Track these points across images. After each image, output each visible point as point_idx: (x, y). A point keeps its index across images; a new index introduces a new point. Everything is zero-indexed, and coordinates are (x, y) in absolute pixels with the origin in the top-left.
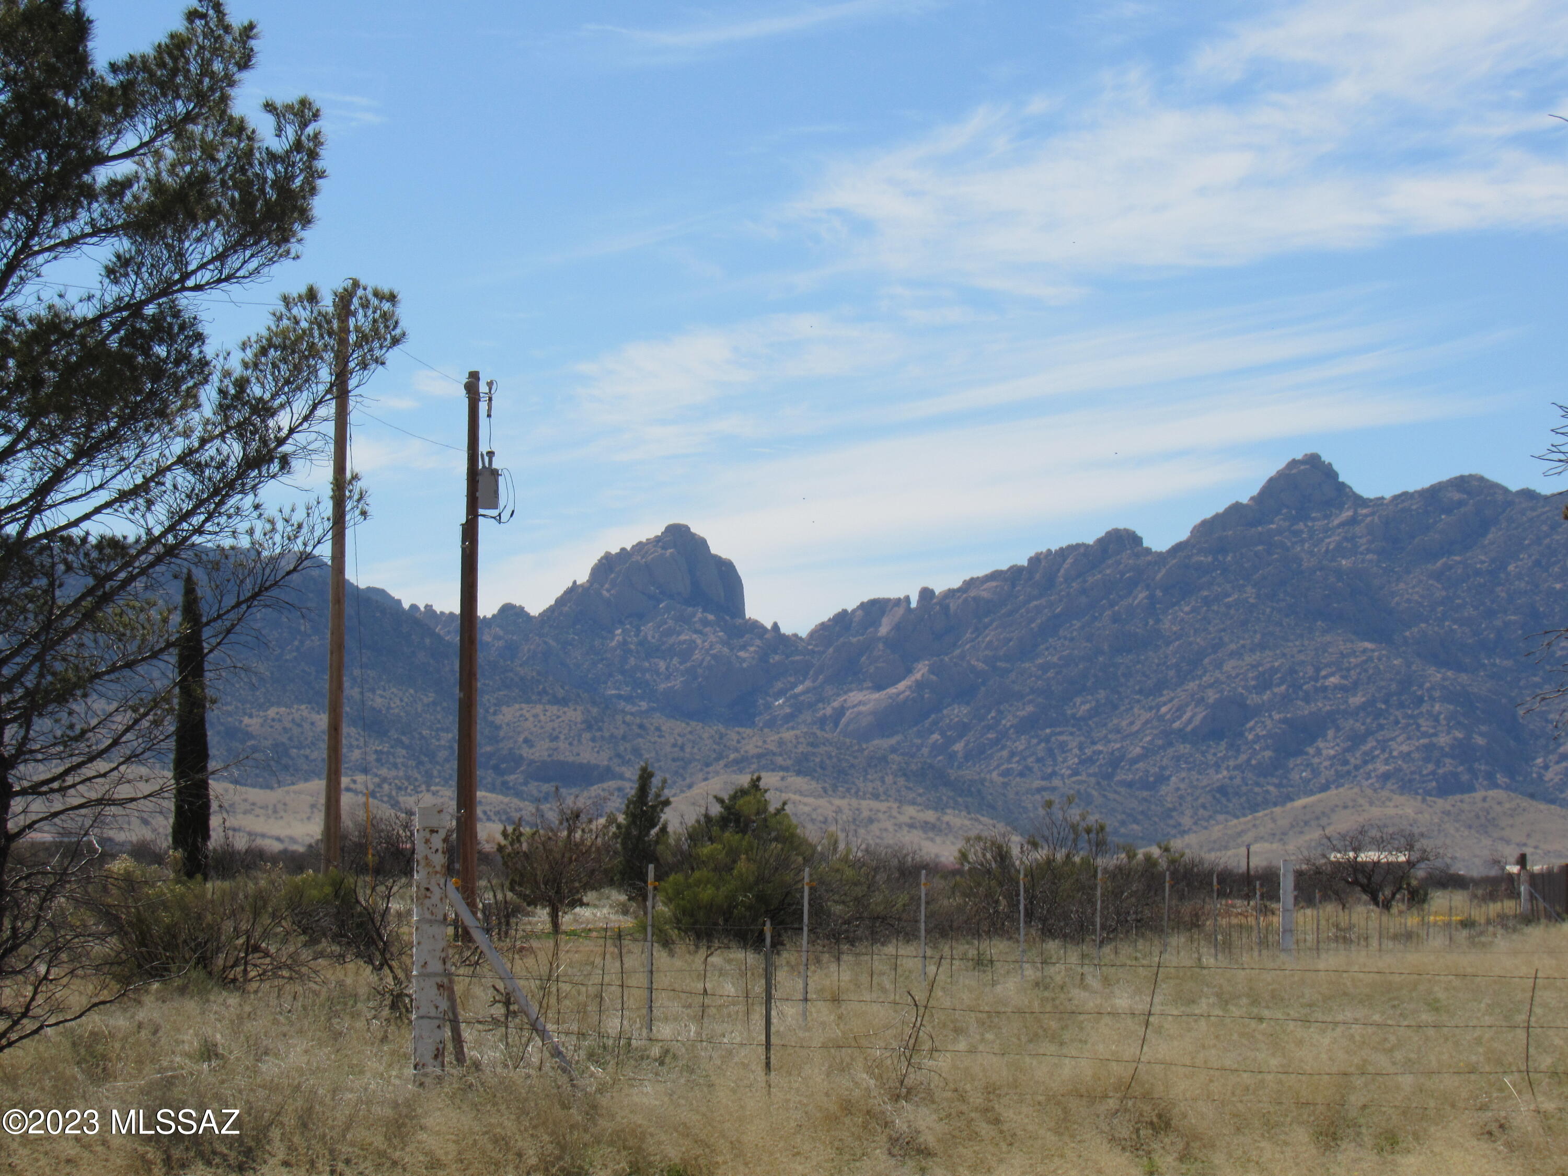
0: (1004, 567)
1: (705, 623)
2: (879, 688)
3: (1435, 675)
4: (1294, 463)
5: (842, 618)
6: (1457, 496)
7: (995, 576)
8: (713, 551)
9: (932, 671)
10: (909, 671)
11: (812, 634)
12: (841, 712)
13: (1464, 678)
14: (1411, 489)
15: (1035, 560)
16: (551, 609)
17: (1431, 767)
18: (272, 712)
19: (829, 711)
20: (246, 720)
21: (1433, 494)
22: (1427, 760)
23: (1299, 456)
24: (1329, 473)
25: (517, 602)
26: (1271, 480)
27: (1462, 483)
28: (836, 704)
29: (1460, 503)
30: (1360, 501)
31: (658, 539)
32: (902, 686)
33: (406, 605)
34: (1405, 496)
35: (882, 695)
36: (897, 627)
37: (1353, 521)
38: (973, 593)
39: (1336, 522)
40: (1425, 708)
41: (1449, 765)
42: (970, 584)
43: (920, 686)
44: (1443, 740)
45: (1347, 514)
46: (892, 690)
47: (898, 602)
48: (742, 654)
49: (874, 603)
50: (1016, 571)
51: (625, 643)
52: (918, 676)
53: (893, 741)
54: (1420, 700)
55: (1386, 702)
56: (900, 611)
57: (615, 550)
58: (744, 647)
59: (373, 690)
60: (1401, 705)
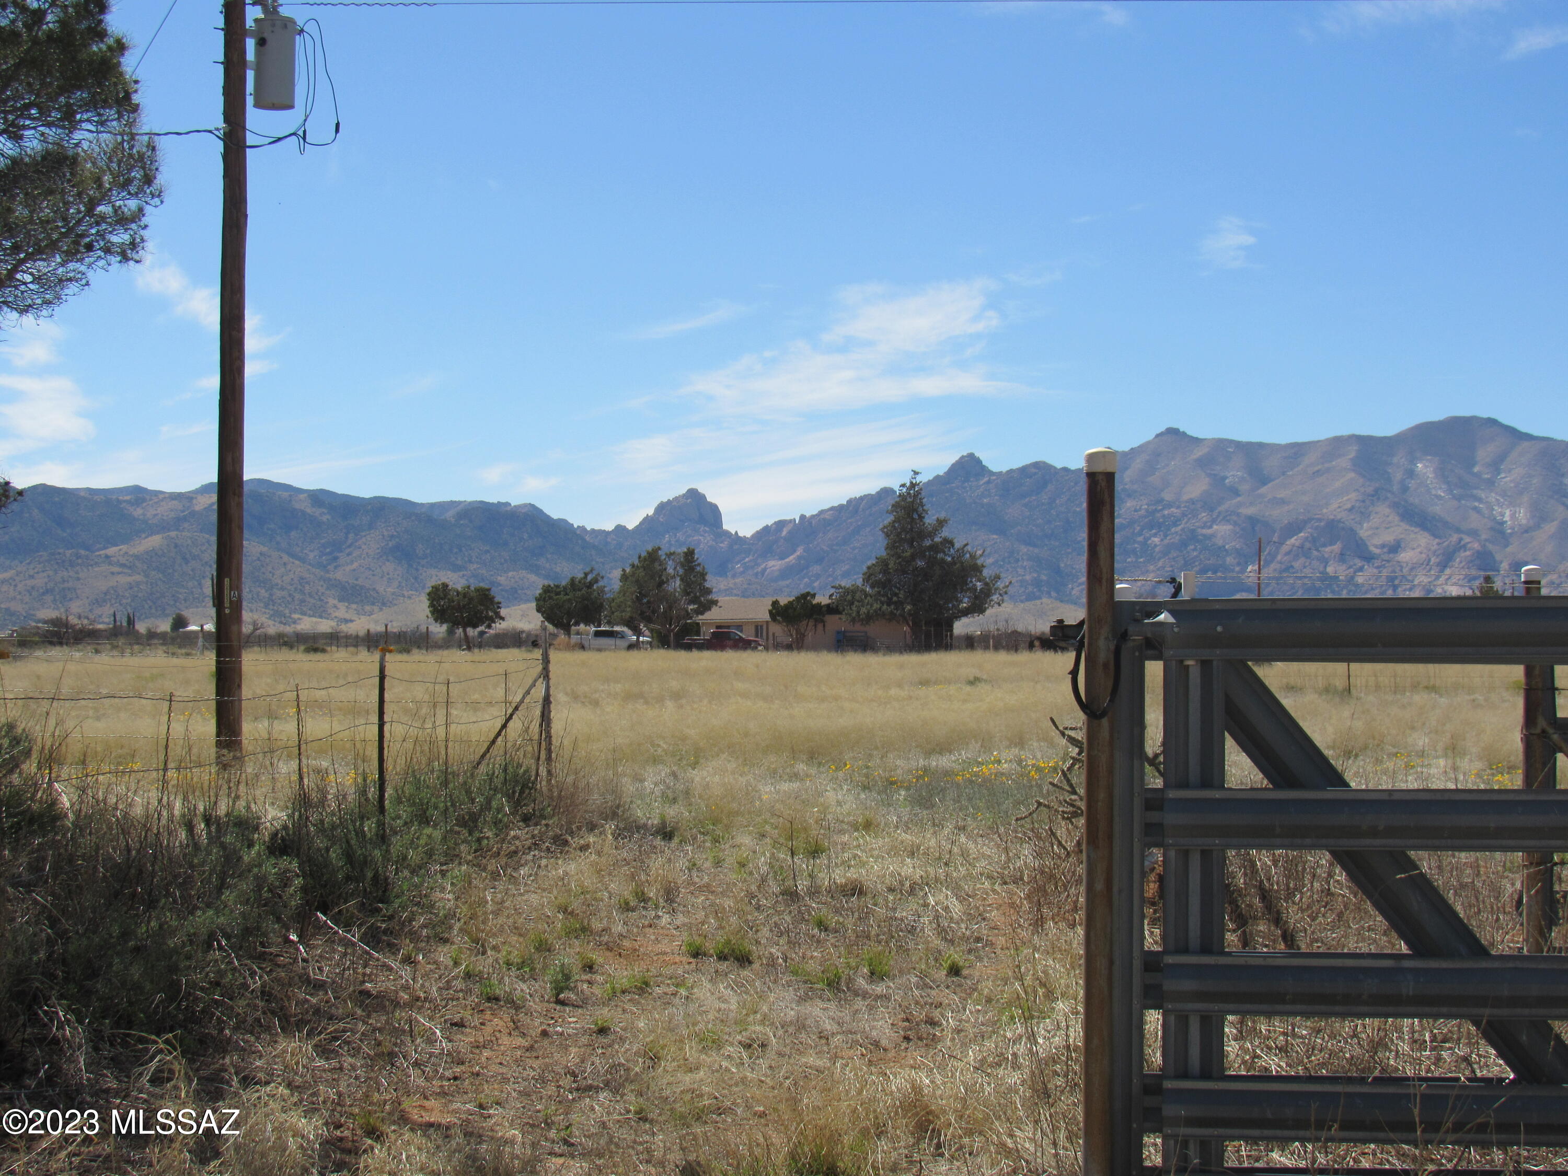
0: (836, 505)
1: (705, 531)
2: (782, 559)
3: (1024, 549)
4: (963, 457)
5: (766, 529)
6: (1034, 470)
7: (832, 509)
8: (709, 500)
9: (804, 551)
10: (795, 551)
11: (753, 536)
12: (765, 570)
13: (1036, 550)
14: (1014, 467)
15: (850, 501)
16: (637, 527)
17: (1023, 589)
18: (510, 574)
19: (760, 569)
20: (499, 578)
21: (1023, 470)
22: (1021, 586)
23: (965, 454)
24: (979, 461)
25: (623, 524)
26: (953, 465)
27: (1036, 465)
28: (763, 566)
29: (1035, 474)
30: (991, 473)
31: (684, 495)
32: (791, 558)
33: (575, 526)
34: (1011, 471)
35: (783, 562)
36: (789, 532)
37: (989, 482)
38: (822, 516)
39: (982, 482)
40: (1020, 563)
41: (1030, 589)
42: (822, 512)
43: (799, 558)
44: (1028, 577)
45: (986, 479)
46: (787, 560)
47: (790, 521)
48: (721, 545)
49: (780, 522)
50: (841, 507)
51: (670, 541)
52: (798, 553)
53: (788, 582)
54: (1017, 561)
55: (1003, 560)
56: (791, 525)
57: (665, 500)
58: (722, 542)
59: (556, 564)
60: (1009, 563)
